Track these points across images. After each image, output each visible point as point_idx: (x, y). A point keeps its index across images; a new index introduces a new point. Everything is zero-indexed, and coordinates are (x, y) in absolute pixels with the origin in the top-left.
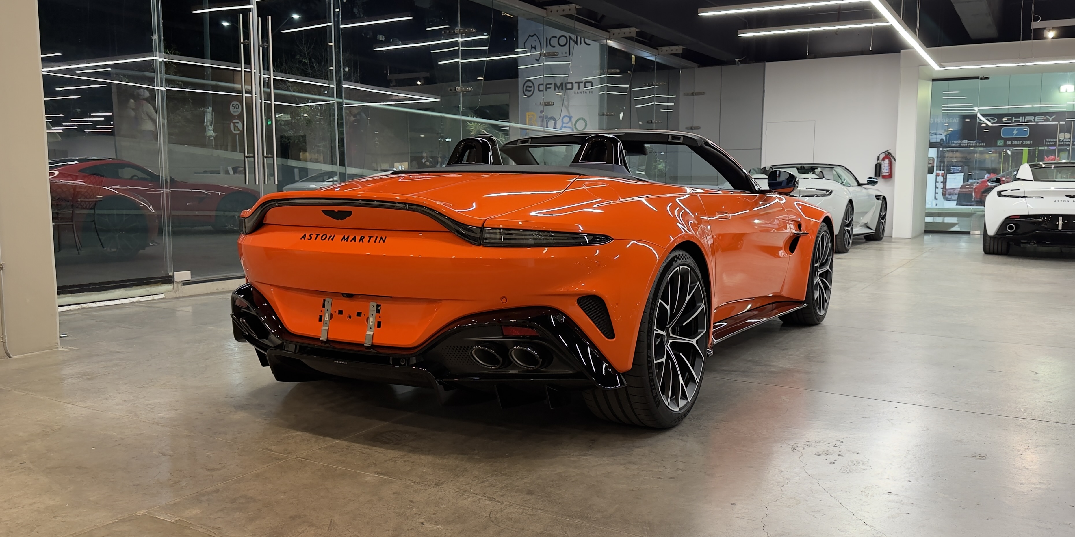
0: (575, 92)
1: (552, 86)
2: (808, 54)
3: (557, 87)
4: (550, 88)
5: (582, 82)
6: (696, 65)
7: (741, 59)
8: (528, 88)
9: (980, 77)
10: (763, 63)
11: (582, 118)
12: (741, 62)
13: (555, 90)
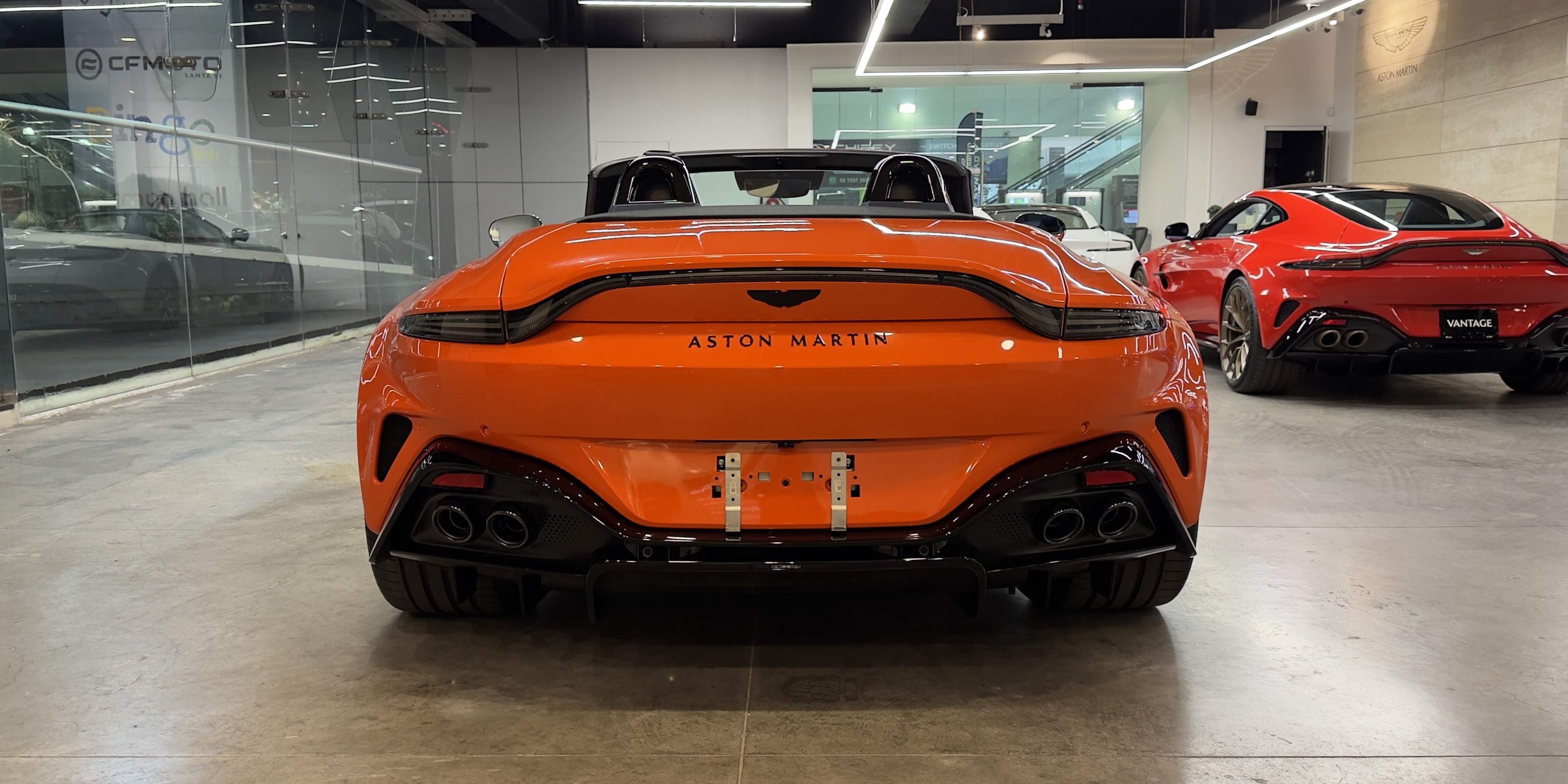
0: (186, 74)
1: (140, 62)
2: (644, 40)
3: (150, 63)
4: (136, 65)
5: (199, 58)
6: (471, 42)
7: (548, 40)
8: (87, 64)
9: (871, 88)
10: (581, 49)
11: (205, 120)
12: (551, 44)
13: (145, 68)
